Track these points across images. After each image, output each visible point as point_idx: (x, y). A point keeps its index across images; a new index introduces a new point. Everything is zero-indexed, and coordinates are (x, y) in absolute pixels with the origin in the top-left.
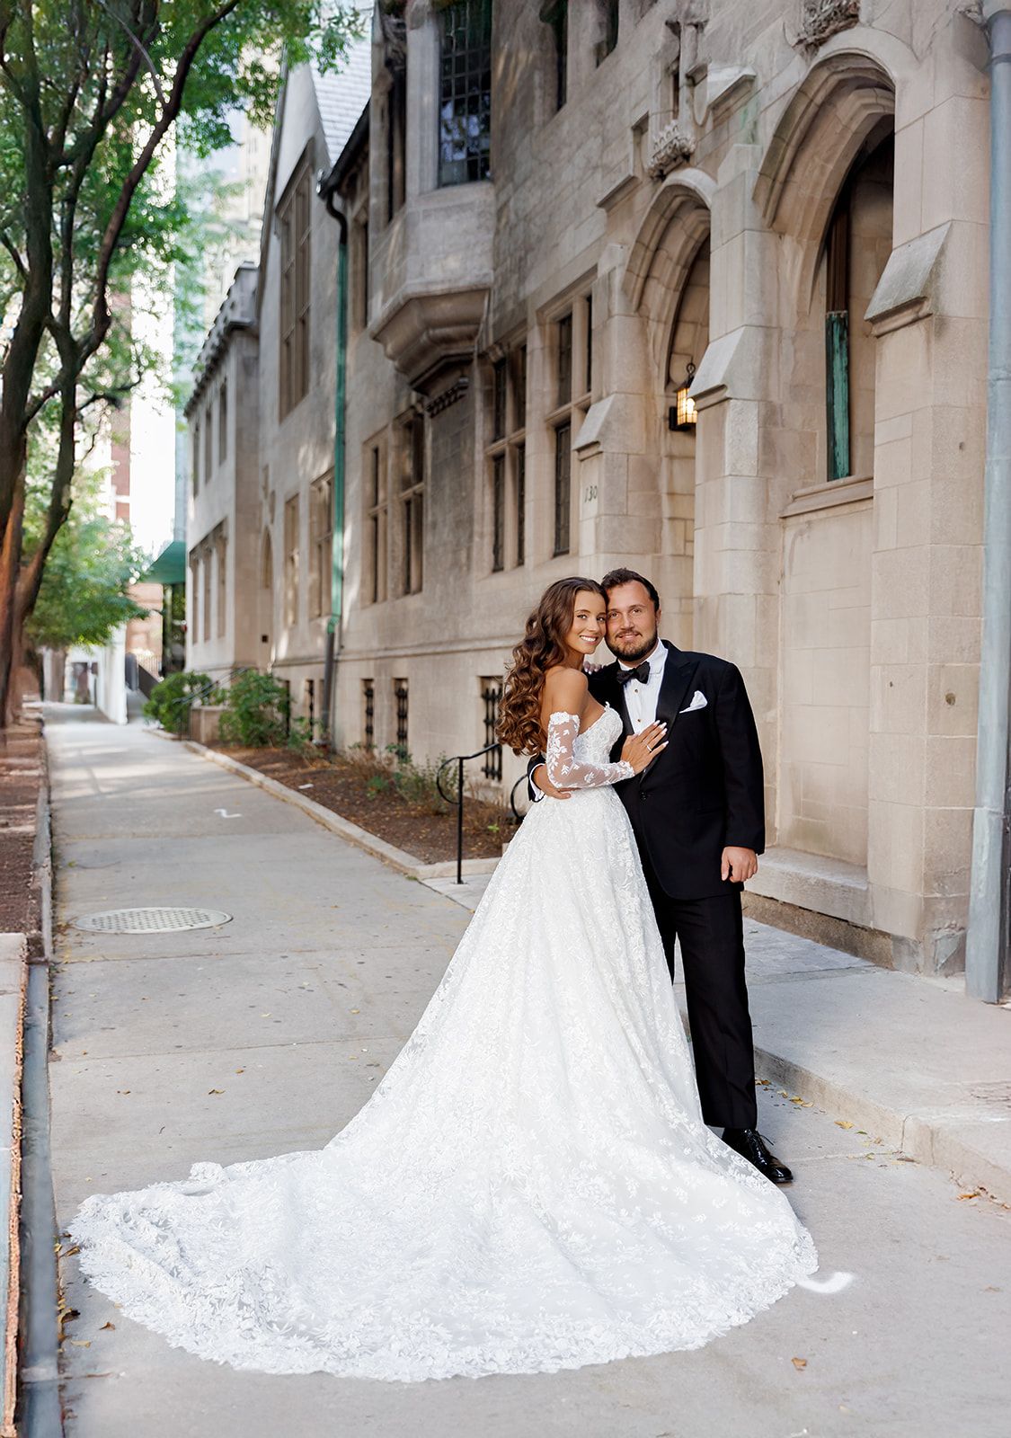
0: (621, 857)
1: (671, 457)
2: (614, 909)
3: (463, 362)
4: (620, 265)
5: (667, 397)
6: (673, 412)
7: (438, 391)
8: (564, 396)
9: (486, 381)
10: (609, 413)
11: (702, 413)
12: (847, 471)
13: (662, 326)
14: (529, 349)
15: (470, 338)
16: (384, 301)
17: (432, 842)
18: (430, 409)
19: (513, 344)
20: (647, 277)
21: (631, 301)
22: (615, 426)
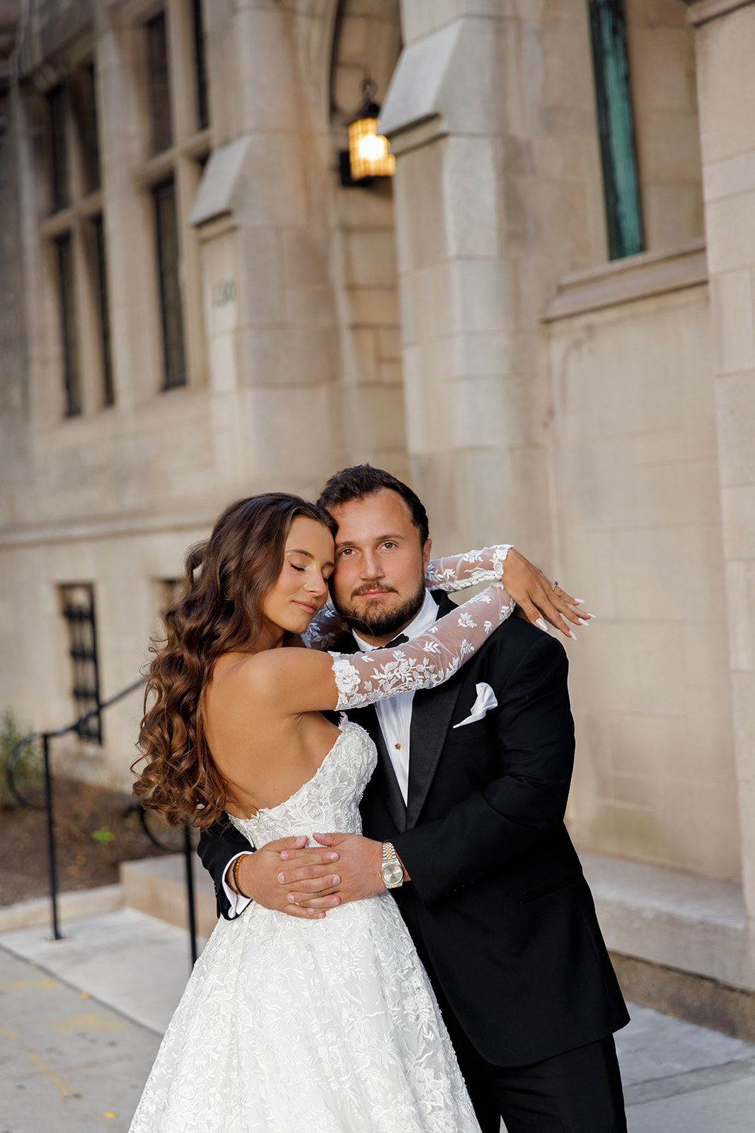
0: (409, 1006)
1: (347, 230)
2: (412, 1109)
5: (333, 134)
6: (345, 157)
8: (161, 138)
9: (34, 121)
10: (245, 166)
11: (404, 159)
12: (637, 240)
14: (99, 68)
19: (74, 61)
22: (257, 186)
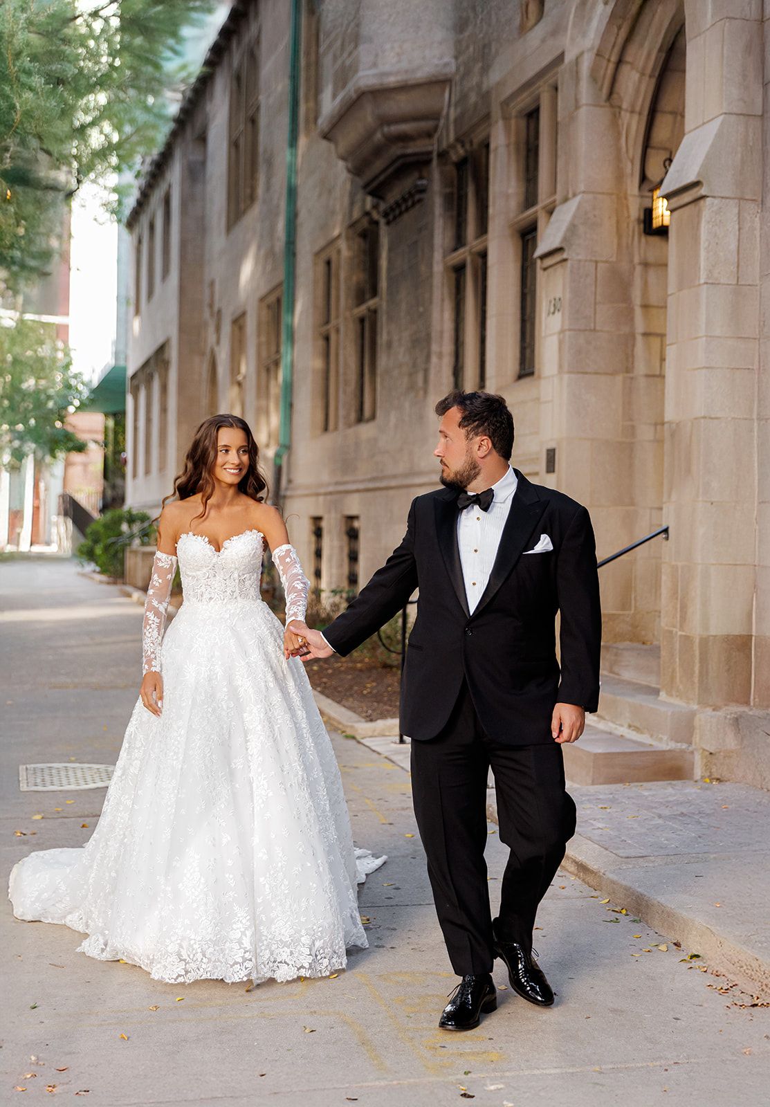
1: (646, 265)
3: (420, 163)
4: (589, 50)
5: (642, 197)
6: (648, 213)
7: (394, 195)
8: (530, 199)
9: (447, 182)
10: (575, 217)
11: (676, 213)
13: (636, 117)
14: (492, 146)
15: (429, 135)
16: (334, 96)
17: (377, 698)
18: (386, 215)
19: (476, 141)
20: (620, 62)
21: (601, 89)
22: (581, 229)
